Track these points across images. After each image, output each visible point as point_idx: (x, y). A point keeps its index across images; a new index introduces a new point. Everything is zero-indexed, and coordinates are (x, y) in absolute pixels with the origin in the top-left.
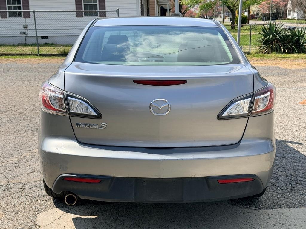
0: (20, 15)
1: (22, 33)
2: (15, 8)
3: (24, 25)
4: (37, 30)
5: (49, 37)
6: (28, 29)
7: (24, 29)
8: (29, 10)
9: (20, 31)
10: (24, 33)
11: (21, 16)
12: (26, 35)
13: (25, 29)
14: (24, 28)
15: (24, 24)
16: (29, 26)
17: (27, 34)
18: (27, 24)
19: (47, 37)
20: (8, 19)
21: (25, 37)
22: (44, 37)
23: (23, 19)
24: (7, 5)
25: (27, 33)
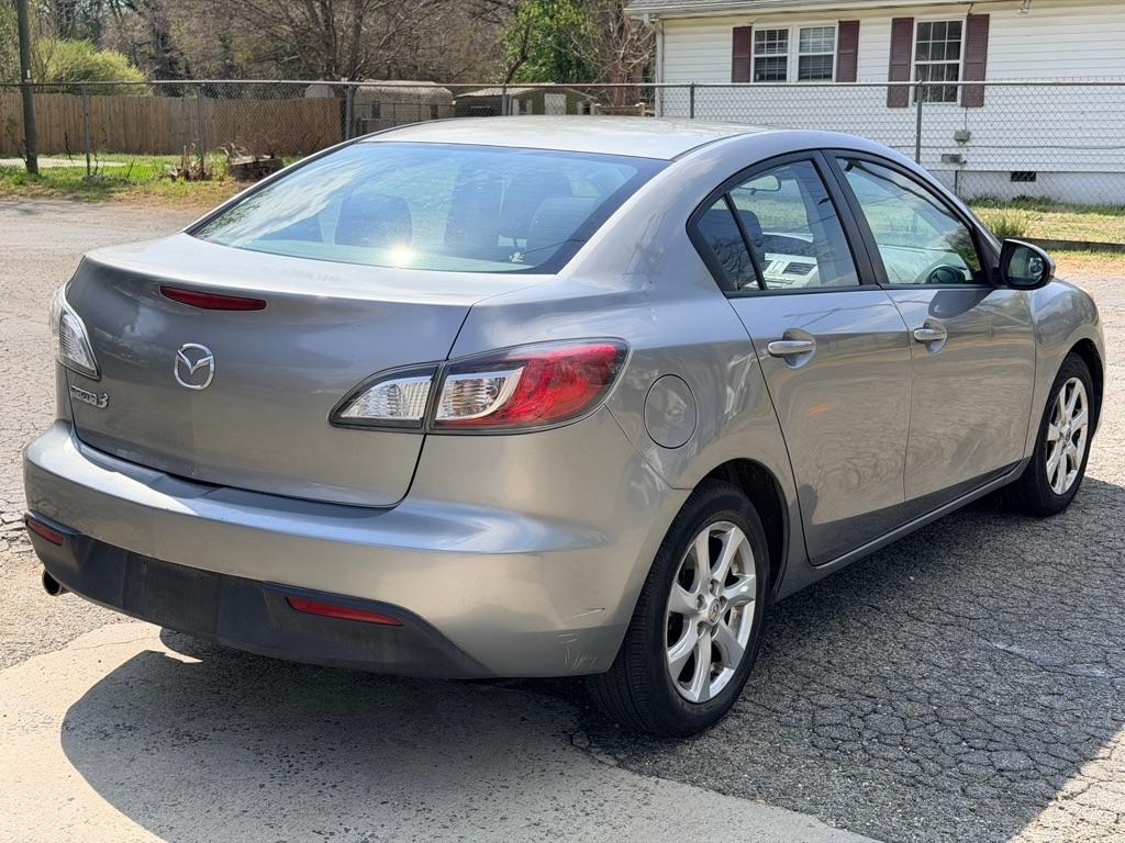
0: (952, 97)
1: (946, 158)
2: (938, 72)
3: (957, 133)
4: (922, 149)
5: (1038, 176)
6: (968, 144)
7: (956, 144)
8: (984, 80)
9: (941, 151)
10: (955, 159)
11: (955, 100)
12: (959, 168)
13: (961, 147)
14: (958, 140)
15: (958, 128)
16: (974, 134)
17: (965, 162)
18: (970, 128)
19: (1029, 176)
20: (907, 110)
21: (957, 172)
22: (1023, 173)
23: (959, 110)
24: (914, 62)
25: (964, 158)
